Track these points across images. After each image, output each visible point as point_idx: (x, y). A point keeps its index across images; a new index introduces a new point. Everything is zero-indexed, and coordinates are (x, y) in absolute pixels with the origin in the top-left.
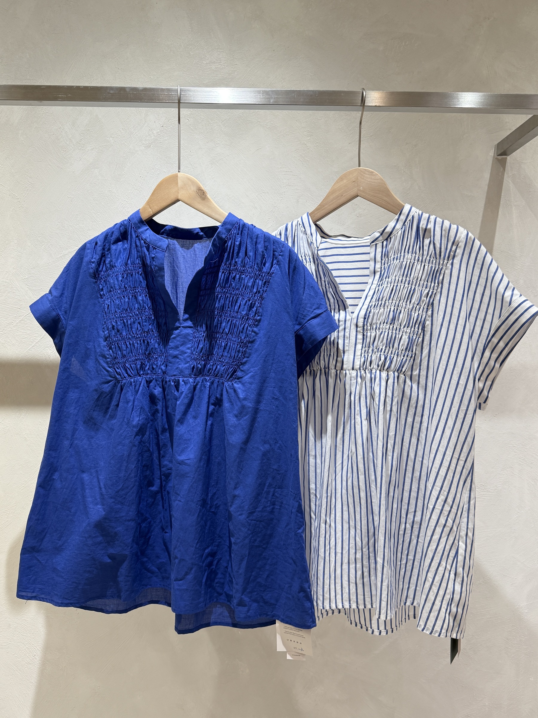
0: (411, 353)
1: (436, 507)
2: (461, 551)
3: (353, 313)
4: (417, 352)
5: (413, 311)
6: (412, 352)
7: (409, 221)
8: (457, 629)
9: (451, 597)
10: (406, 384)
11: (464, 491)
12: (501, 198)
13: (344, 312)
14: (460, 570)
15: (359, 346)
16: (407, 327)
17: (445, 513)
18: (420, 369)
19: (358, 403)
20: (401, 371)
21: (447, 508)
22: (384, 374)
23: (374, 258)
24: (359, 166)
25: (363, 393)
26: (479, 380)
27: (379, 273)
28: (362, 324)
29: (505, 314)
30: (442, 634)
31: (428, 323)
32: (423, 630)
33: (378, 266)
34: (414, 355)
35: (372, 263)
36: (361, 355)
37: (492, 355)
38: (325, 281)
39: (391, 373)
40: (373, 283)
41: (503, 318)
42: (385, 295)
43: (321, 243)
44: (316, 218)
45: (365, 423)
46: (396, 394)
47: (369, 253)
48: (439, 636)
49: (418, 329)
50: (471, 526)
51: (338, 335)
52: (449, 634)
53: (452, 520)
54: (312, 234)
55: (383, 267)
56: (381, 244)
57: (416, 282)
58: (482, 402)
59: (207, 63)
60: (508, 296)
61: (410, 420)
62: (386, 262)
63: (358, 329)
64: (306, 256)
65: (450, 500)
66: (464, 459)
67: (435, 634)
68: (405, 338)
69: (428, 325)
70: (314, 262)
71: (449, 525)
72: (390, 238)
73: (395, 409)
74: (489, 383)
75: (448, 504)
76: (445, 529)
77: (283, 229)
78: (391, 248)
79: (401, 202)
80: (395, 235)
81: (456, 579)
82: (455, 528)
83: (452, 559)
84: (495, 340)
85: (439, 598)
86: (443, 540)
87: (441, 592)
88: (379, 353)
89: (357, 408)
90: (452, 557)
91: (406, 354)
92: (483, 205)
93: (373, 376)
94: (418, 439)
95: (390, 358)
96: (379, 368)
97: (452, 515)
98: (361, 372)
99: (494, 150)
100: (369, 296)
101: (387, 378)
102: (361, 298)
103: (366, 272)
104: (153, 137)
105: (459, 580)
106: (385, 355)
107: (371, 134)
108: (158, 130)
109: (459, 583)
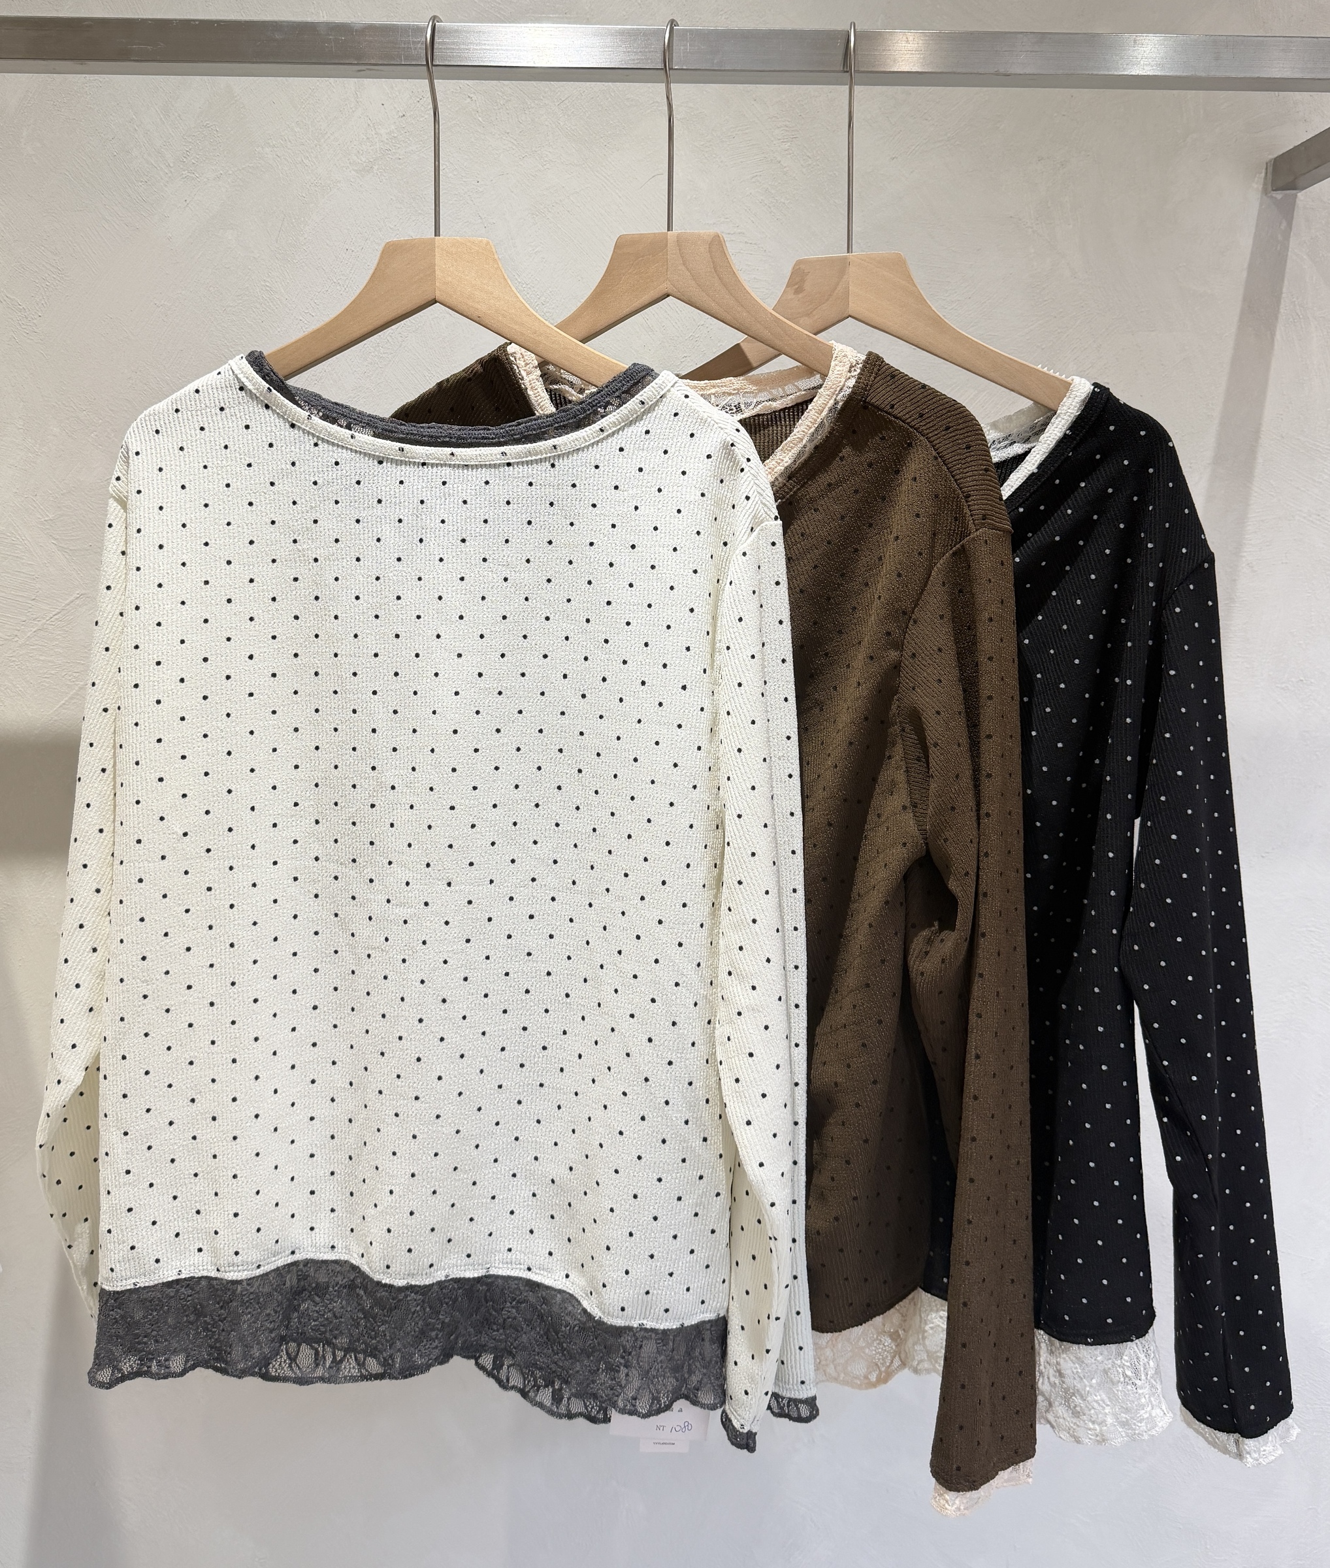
12: (1282, 301)
92: (1237, 319)
99: (1263, 175)
104: (378, 145)
108: (393, 127)
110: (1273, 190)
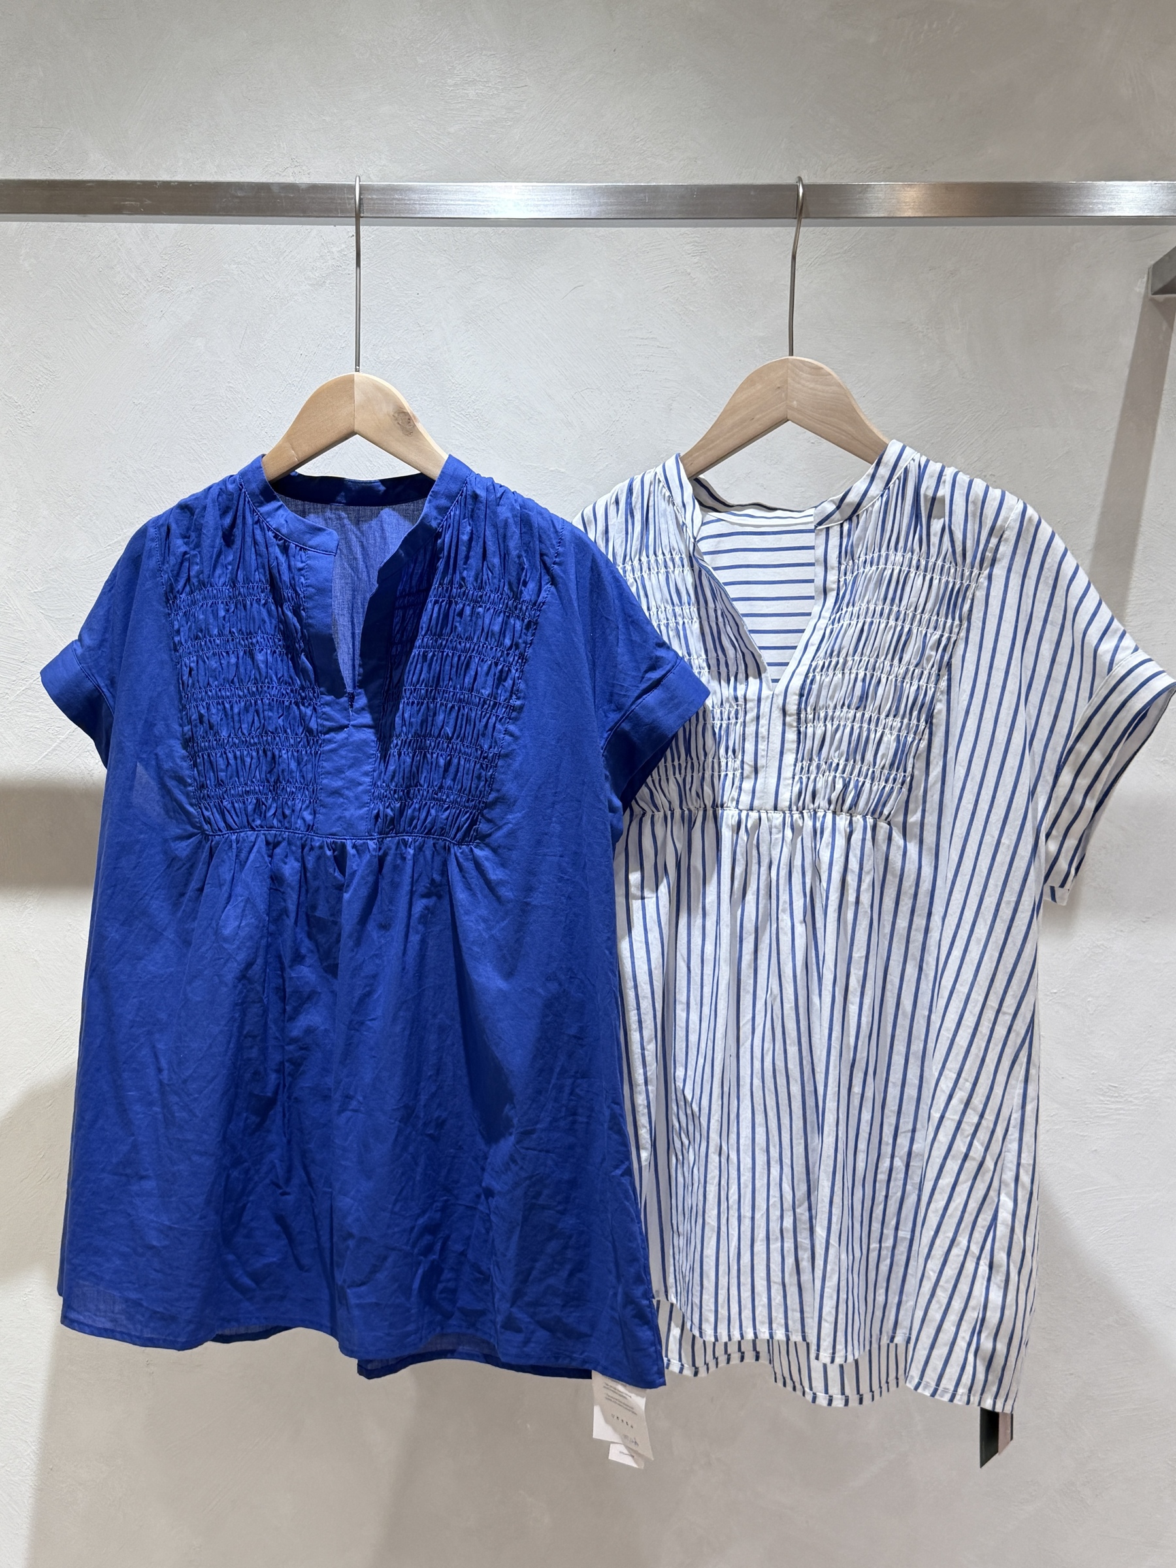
0: (903, 774)
1: (947, 1115)
2: (1005, 1215)
3: (776, 681)
4: (916, 773)
5: (908, 680)
6: (905, 772)
7: (898, 480)
8: (995, 1389)
9: (981, 1316)
10: (893, 843)
11: (1012, 1081)
13: (758, 680)
14: (1000, 1256)
15: (789, 758)
16: (895, 716)
17: (967, 1129)
18: (924, 811)
19: (785, 886)
20: (881, 813)
21: (972, 1118)
22: (842, 821)
23: (823, 559)
24: (791, 353)
25: (797, 862)
26: (1048, 836)
27: (834, 593)
28: (796, 707)
29: (1101, 691)
30: (958, 1397)
31: (940, 707)
32: (916, 1388)
33: (832, 577)
34: (908, 779)
35: (820, 570)
36: (794, 778)
37: (1078, 781)
38: (715, 611)
39: (858, 819)
40: (821, 612)
41: (1097, 700)
42: (846, 643)
43: (703, 524)
44: (694, 468)
45: (800, 929)
46: (867, 866)
47: (812, 548)
48: (952, 1400)
49: (919, 721)
50: (1026, 1159)
51: (744, 731)
52: (975, 1399)
53: (982, 1144)
54: (684, 506)
55: (842, 580)
56: (838, 528)
57: (914, 616)
58: (1056, 886)
59: (456, 85)
60: (1107, 651)
61: (902, 923)
62: (849, 568)
63: (788, 719)
64: (674, 553)
65: (978, 1101)
66: (1012, 1011)
67: (942, 1396)
68: (890, 740)
69: (940, 712)
70: (692, 566)
71: (975, 1156)
72: (858, 516)
73: (865, 898)
74: (1071, 842)
75: (974, 1110)
76: (967, 1164)
77: (622, 491)
78: (860, 539)
79: (881, 437)
80: (867, 510)
81: (993, 1278)
82: (989, 1164)
83: (984, 1231)
84: (1083, 748)
85: (952, 1317)
86: (962, 1188)
87: (957, 1305)
88: (833, 774)
89: (784, 897)
90: (983, 1227)
91: (892, 777)
93: (818, 825)
94: (921, 969)
95: (856, 786)
96: (832, 807)
97: (983, 1135)
98: (792, 817)
99: (1145, 279)
100: (812, 645)
101: (848, 830)
102: (795, 648)
103: (808, 590)
105: (998, 1278)
106: (844, 780)
109: (999, 1287)
110: (1154, 294)
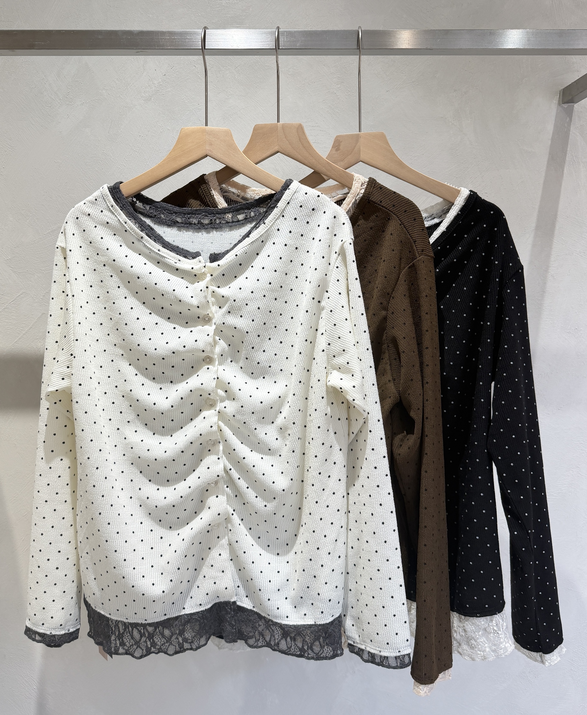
12: (567, 155)
92: (546, 163)
99: (558, 96)
104: (153, 88)
107: (413, 80)
108: (160, 80)
110: (563, 103)
